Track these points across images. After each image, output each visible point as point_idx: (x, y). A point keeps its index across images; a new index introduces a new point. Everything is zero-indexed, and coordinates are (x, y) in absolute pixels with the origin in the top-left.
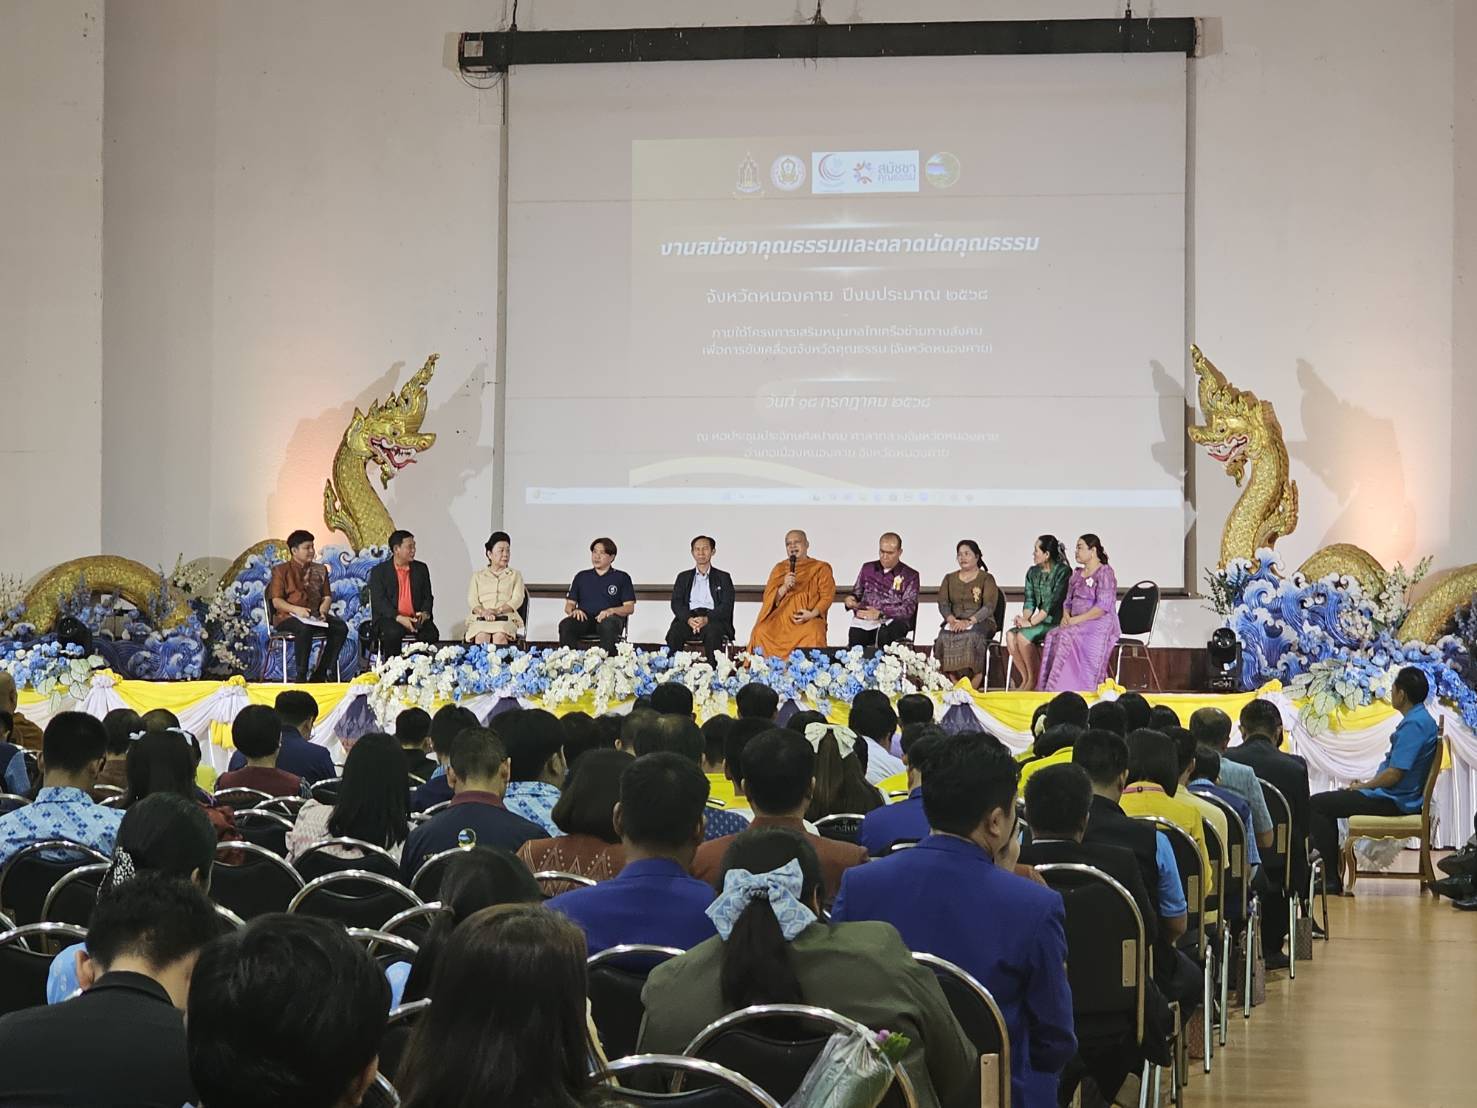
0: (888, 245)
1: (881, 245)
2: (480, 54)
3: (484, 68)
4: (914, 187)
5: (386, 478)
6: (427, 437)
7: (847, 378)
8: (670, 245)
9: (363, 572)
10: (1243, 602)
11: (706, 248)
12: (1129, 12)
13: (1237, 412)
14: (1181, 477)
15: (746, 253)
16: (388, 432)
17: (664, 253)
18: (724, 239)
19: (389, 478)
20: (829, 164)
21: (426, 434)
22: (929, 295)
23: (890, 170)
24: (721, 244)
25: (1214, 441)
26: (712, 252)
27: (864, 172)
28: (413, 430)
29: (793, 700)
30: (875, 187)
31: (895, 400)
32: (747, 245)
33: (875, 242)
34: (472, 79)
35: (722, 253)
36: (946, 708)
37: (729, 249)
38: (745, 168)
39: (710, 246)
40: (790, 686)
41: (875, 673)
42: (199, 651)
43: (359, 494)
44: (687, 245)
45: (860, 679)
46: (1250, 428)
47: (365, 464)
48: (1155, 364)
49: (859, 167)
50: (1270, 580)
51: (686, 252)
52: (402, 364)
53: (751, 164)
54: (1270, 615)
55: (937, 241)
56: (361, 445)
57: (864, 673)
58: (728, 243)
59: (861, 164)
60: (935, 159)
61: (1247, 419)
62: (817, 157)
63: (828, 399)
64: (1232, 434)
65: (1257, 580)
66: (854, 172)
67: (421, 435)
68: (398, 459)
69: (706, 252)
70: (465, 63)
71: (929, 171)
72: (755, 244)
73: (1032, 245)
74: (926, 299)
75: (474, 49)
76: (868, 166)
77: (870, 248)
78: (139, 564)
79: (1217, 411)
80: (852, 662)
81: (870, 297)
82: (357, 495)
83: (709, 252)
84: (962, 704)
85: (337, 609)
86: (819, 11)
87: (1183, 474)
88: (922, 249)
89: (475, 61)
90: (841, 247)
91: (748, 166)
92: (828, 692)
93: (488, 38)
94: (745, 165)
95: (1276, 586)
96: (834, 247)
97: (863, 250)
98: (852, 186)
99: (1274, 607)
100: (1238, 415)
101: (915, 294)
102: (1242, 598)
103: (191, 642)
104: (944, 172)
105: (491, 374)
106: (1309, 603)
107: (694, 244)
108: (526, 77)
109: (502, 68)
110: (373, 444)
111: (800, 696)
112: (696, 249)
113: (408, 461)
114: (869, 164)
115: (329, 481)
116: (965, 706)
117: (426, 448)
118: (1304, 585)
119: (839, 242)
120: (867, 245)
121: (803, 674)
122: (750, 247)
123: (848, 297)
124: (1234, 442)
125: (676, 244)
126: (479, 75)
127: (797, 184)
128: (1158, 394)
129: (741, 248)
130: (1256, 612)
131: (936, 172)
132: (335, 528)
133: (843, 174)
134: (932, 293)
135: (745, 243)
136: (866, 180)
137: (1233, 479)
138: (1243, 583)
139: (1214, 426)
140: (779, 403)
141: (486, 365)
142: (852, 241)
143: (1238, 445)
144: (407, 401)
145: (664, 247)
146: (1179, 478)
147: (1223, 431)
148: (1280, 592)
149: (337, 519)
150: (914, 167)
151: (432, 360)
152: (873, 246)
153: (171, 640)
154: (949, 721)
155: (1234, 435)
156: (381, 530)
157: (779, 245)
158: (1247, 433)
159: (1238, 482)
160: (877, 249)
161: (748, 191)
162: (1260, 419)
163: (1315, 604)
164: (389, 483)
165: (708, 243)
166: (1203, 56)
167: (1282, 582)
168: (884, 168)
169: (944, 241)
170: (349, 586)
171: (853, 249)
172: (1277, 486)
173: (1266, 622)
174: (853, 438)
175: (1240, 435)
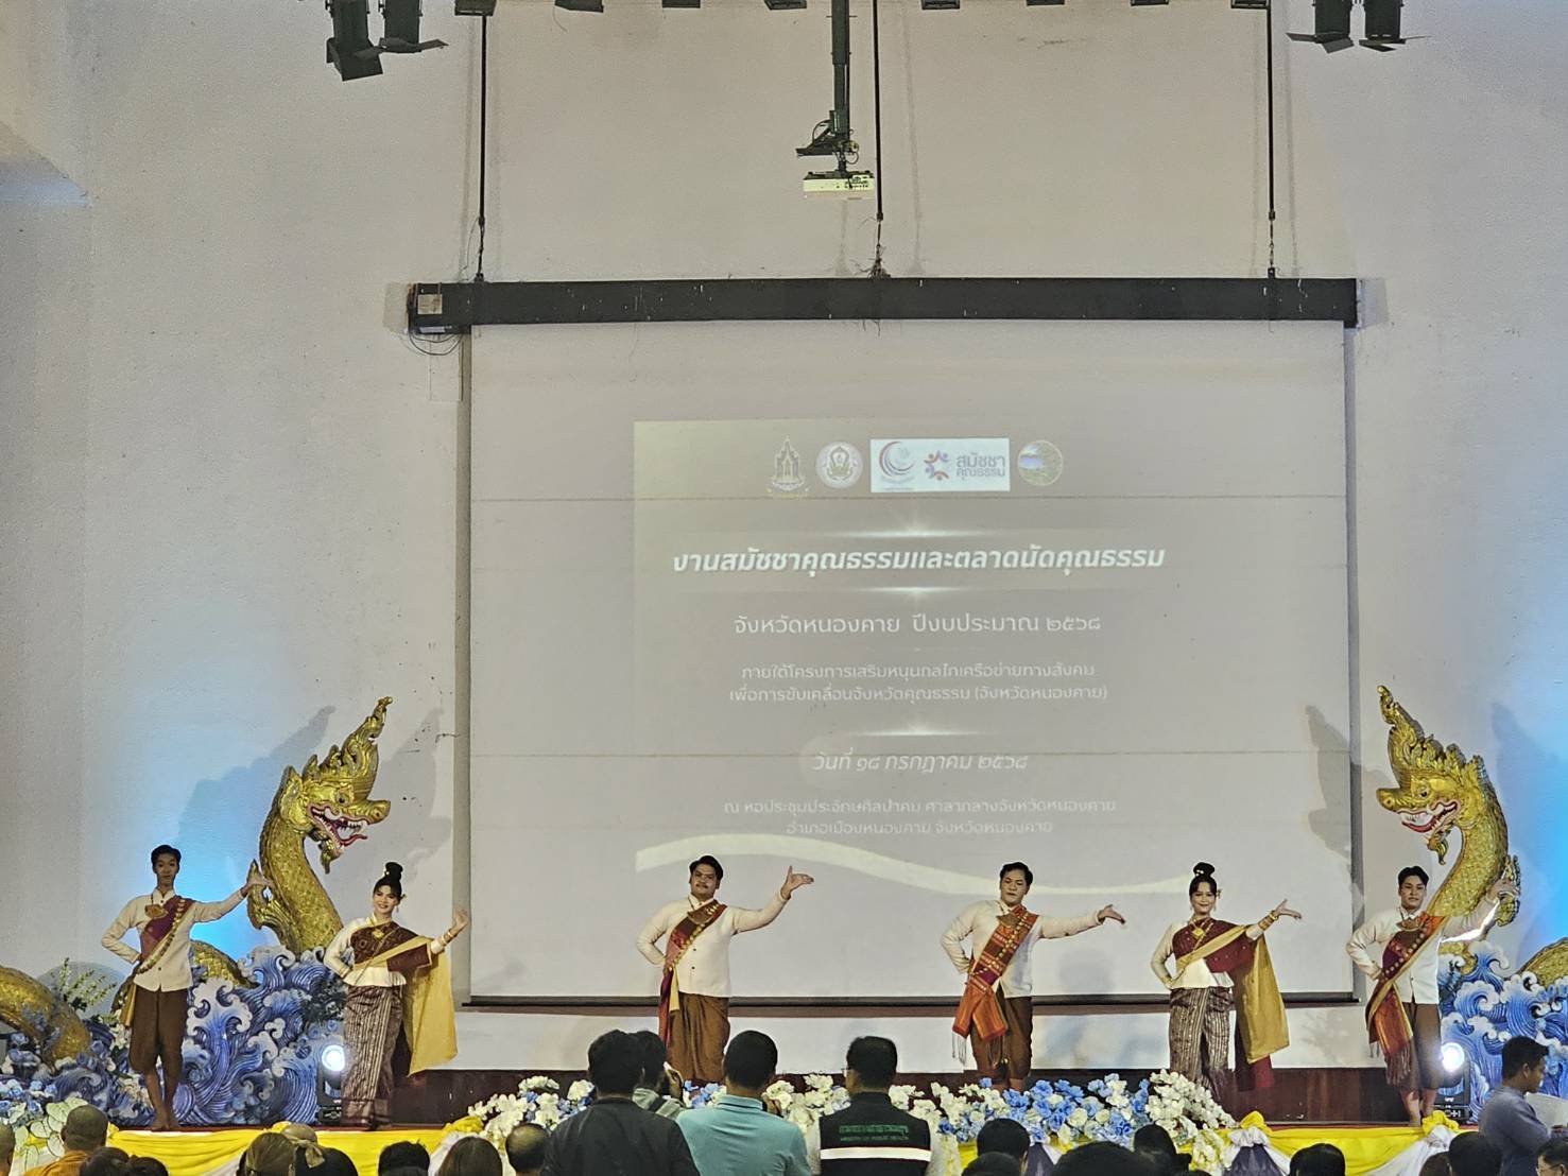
0: (971, 560)
1: (962, 560)
2: (439, 311)
3: (441, 329)
4: (1002, 484)
5: (328, 857)
6: (381, 806)
7: (920, 731)
8: (685, 557)
9: (304, 981)
10: (1453, 1010)
11: (733, 562)
12: (1272, 271)
13: (1443, 771)
14: (1347, 852)
15: (785, 569)
16: (333, 799)
17: (677, 568)
18: (757, 550)
19: (333, 858)
20: (893, 453)
21: (380, 802)
22: (1025, 624)
23: (972, 463)
24: (753, 556)
25: (1413, 807)
26: (741, 566)
27: (939, 466)
28: (362, 798)
29: (1040, 1144)
30: (953, 484)
31: (982, 760)
32: (787, 558)
33: (954, 555)
34: (423, 342)
35: (754, 567)
36: (1235, 1151)
37: (763, 564)
38: (783, 458)
39: (738, 559)
40: (1038, 1126)
41: (1147, 1108)
42: (102, 1089)
43: (299, 881)
44: (707, 557)
45: (1127, 1116)
46: (1461, 791)
47: (303, 840)
48: (1311, 710)
49: (932, 459)
50: (1491, 982)
51: (706, 567)
52: (331, 710)
53: (791, 454)
54: (1491, 1025)
55: (1035, 554)
56: (298, 815)
57: (1131, 1108)
58: (761, 556)
59: (935, 454)
60: (1029, 450)
61: (1458, 780)
62: (877, 445)
63: (895, 758)
64: (1438, 798)
65: (1473, 981)
66: (926, 466)
67: (374, 802)
68: (345, 833)
69: (732, 567)
70: (416, 322)
71: (1022, 464)
72: (797, 556)
73: (1156, 560)
74: (1021, 629)
75: (430, 305)
76: (944, 458)
77: (947, 564)
78: (21, 973)
79: (1417, 770)
80: (1115, 1094)
81: (949, 626)
82: (295, 882)
83: (737, 567)
84: (1255, 1145)
85: (274, 1030)
86: (878, 261)
87: (1348, 848)
88: (1015, 565)
89: (432, 320)
90: (910, 562)
91: (788, 457)
92: (1082, 1133)
93: (448, 291)
94: (784, 453)
95: (1499, 989)
96: (901, 563)
97: (938, 565)
98: (922, 483)
99: (1496, 1015)
100: (1444, 774)
101: (1006, 623)
102: (1452, 1003)
103: (93, 1076)
104: (1042, 467)
105: (448, 723)
106: (1544, 1010)
107: (717, 557)
108: (491, 341)
109: (463, 330)
110: (314, 814)
111: (1049, 1139)
112: (720, 563)
113: (357, 837)
114: (946, 455)
115: (255, 861)
116: (1259, 1147)
117: (381, 820)
118: (1536, 988)
119: (907, 555)
120: (944, 559)
121: (1053, 1111)
122: (791, 561)
123: (920, 626)
124: (1440, 809)
125: (693, 557)
126: (431, 338)
127: (851, 480)
128: (1317, 749)
129: (779, 563)
130: (1472, 1022)
131: (1032, 466)
132: (264, 924)
133: (912, 466)
134: (1029, 621)
135: (785, 555)
136: (941, 475)
137: (1435, 854)
138: (1455, 986)
139: (1413, 789)
140: (831, 764)
141: (442, 712)
142: (923, 554)
143: (1444, 813)
144: (354, 758)
145: (677, 560)
146: (1344, 853)
147: (1424, 795)
148: (1504, 997)
149: (268, 911)
150: (1004, 459)
151: (383, 704)
152: (952, 560)
153: (66, 1073)
154: (1240, 1167)
155: (1441, 800)
156: (327, 927)
157: (829, 558)
158: (1457, 798)
159: (1441, 859)
160: (957, 565)
161: (788, 488)
162: (1474, 779)
163: (1552, 1011)
164: (332, 864)
165: (736, 555)
166: (1364, 327)
167: (1506, 984)
168: (964, 460)
169: (1042, 556)
170: (289, 999)
171: (925, 564)
172: (1496, 864)
173: (1486, 1034)
174: (927, 808)
175: (1448, 800)
